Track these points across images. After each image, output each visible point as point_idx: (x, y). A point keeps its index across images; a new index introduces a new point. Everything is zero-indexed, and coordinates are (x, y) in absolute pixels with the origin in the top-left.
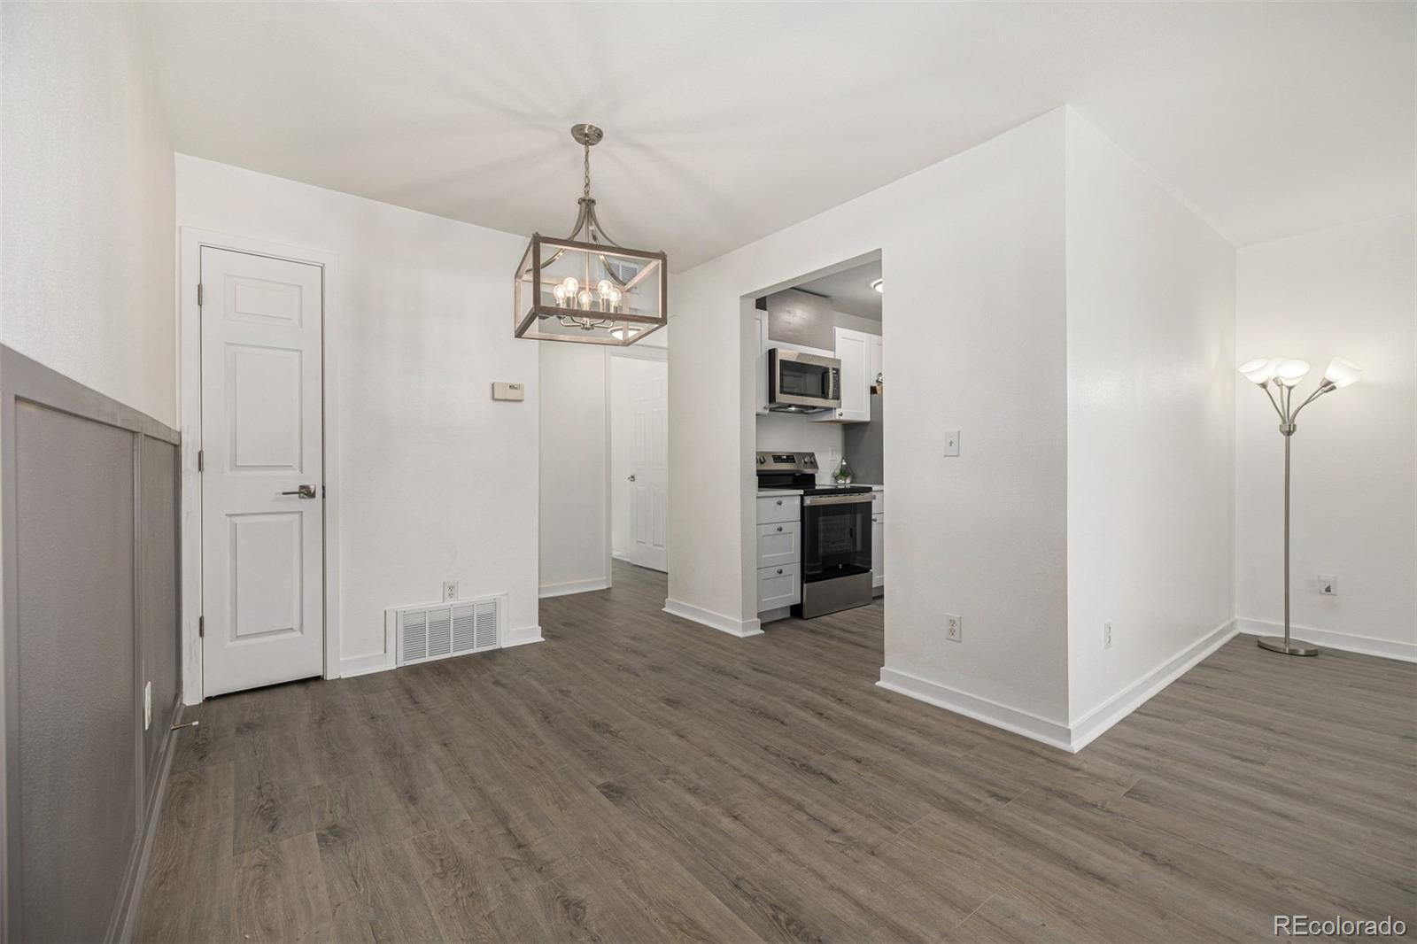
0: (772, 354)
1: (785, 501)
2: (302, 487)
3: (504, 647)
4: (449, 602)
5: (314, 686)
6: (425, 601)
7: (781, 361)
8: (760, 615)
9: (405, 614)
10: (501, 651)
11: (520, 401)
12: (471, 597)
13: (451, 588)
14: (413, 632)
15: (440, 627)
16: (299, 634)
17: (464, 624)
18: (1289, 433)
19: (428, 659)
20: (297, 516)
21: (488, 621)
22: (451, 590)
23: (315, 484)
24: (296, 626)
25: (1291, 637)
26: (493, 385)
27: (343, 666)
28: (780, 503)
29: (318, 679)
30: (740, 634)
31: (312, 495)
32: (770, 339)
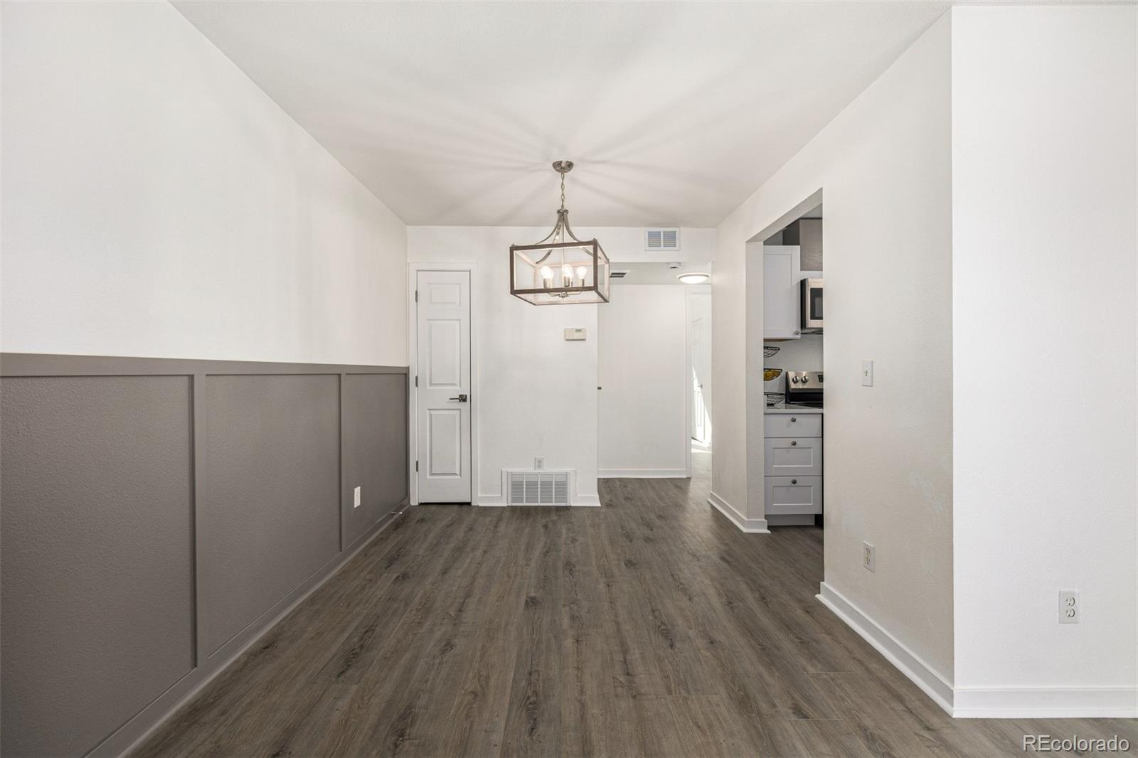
0: (803, 284)
1: (798, 418)
2: (460, 396)
3: (572, 505)
4: (538, 471)
5: (465, 508)
6: (526, 469)
7: (812, 289)
8: (766, 517)
9: (513, 474)
10: (568, 508)
11: (584, 340)
12: (552, 469)
13: (540, 462)
14: (516, 486)
15: (532, 485)
16: (459, 477)
17: (546, 485)
19: (525, 504)
20: (458, 412)
21: (562, 487)
22: (539, 463)
23: (466, 392)
24: (458, 473)
26: (565, 330)
27: (480, 500)
28: (794, 420)
29: (469, 504)
30: (745, 530)
31: (465, 400)
32: (802, 269)
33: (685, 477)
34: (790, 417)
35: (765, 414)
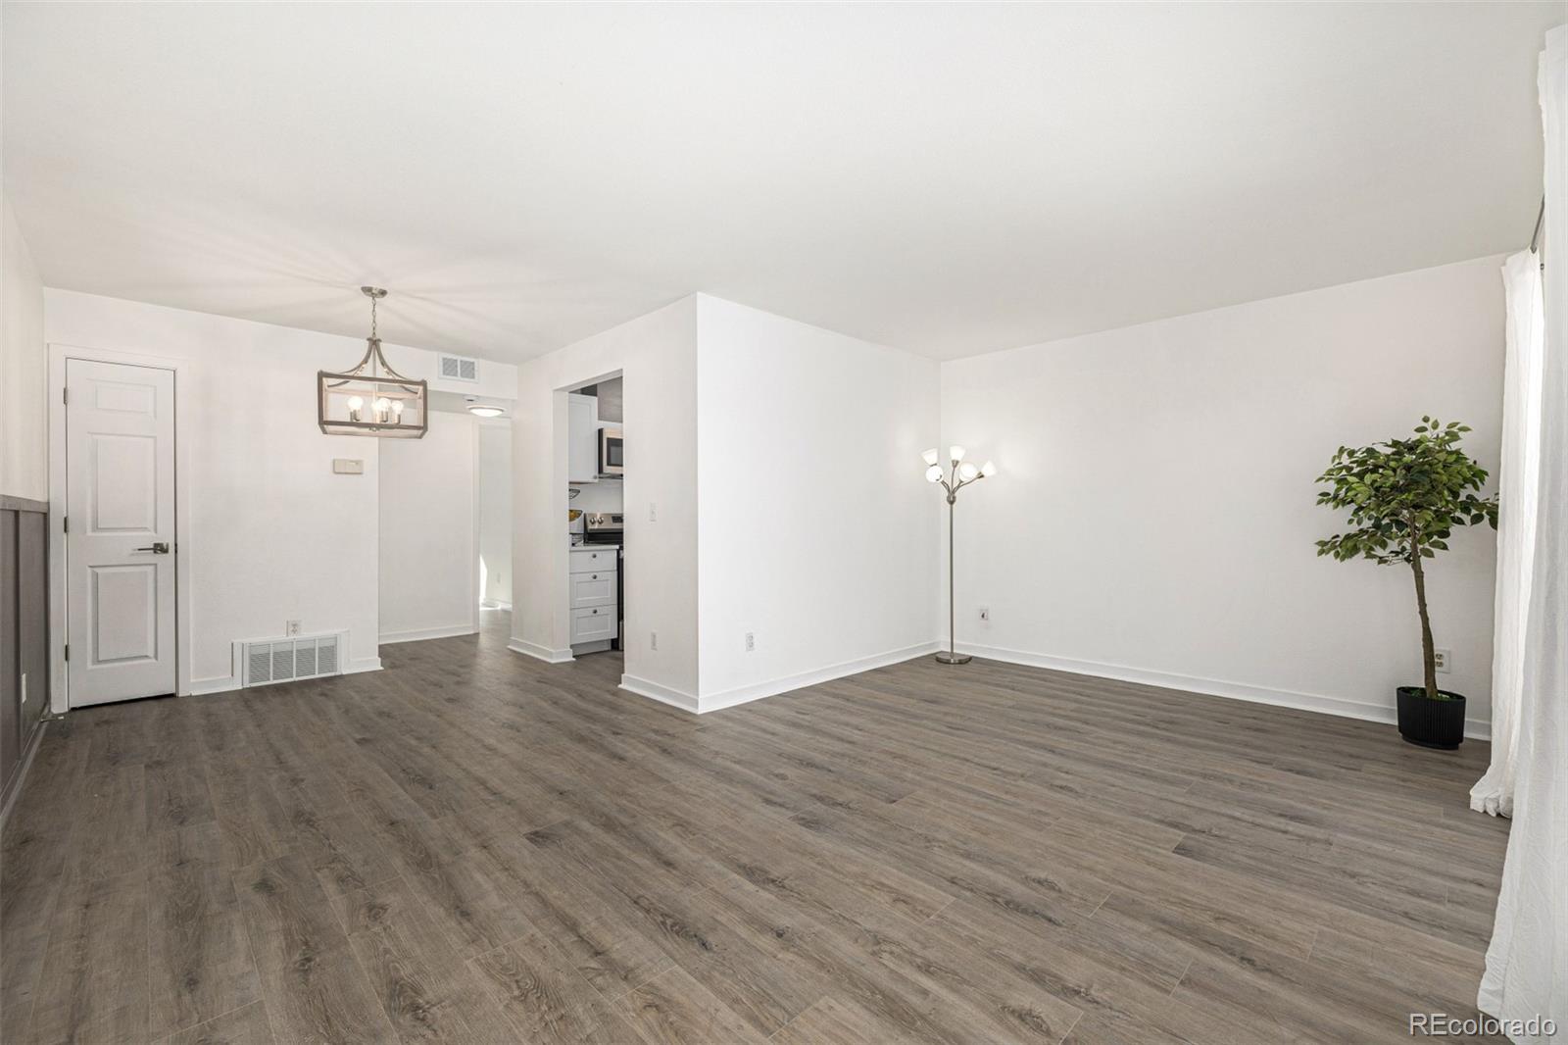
0: (600, 432)
1: (598, 554)
2: (156, 545)
3: (344, 673)
4: (292, 637)
5: (167, 701)
6: (272, 636)
7: (608, 439)
8: (572, 646)
9: (251, 646)
10: (341, 677)
11: (360, 474)
12: (312, 633)
13: (294, 625)
14: (258, 661)
15: (282, 658)
16: (154, 661)
17: (306, 654)
18: (952, 503)
19: (272, 682)
20: (152, 567)
21: (329, 653)
22: (295, 627)
23: (167, 540)
24: (151, 653)
25: (955, 651)
26: (334, 461)
27: (194, 686)
28: (595, 556)
29: (172, 696)
30: (553, 661)
31: (165, 551)
32: (599, 419)
33: (472, 632)
34: (592, 553)
35: (570, 551)
